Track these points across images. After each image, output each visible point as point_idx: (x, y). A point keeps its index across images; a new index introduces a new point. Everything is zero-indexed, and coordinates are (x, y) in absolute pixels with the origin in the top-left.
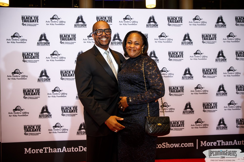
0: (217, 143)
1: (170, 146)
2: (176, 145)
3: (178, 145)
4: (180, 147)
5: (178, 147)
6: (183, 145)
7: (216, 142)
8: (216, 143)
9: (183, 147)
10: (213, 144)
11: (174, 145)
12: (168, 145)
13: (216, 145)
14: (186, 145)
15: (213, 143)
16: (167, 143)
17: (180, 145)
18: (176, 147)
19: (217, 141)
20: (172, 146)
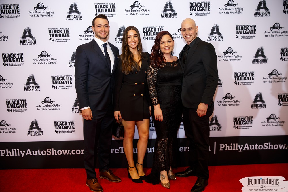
0: (120, 150)
1: (57, 153)
2: (65, 151)
3: (68, 151)
4: (70, 154)
5: (68, 154)
6: (74, 152)
7: (118, 149)
8: (118, 151)
9: (75, 154)
10: (114, 151)
11: (62, 151)
12: (54, 152)
13: (118, 153)
14: (78, 152)
15: (114, 149)
16: (53, 149)
17: (70, 152)
18: (65, 154)
19: (120, 148)
20: (60, 153)
